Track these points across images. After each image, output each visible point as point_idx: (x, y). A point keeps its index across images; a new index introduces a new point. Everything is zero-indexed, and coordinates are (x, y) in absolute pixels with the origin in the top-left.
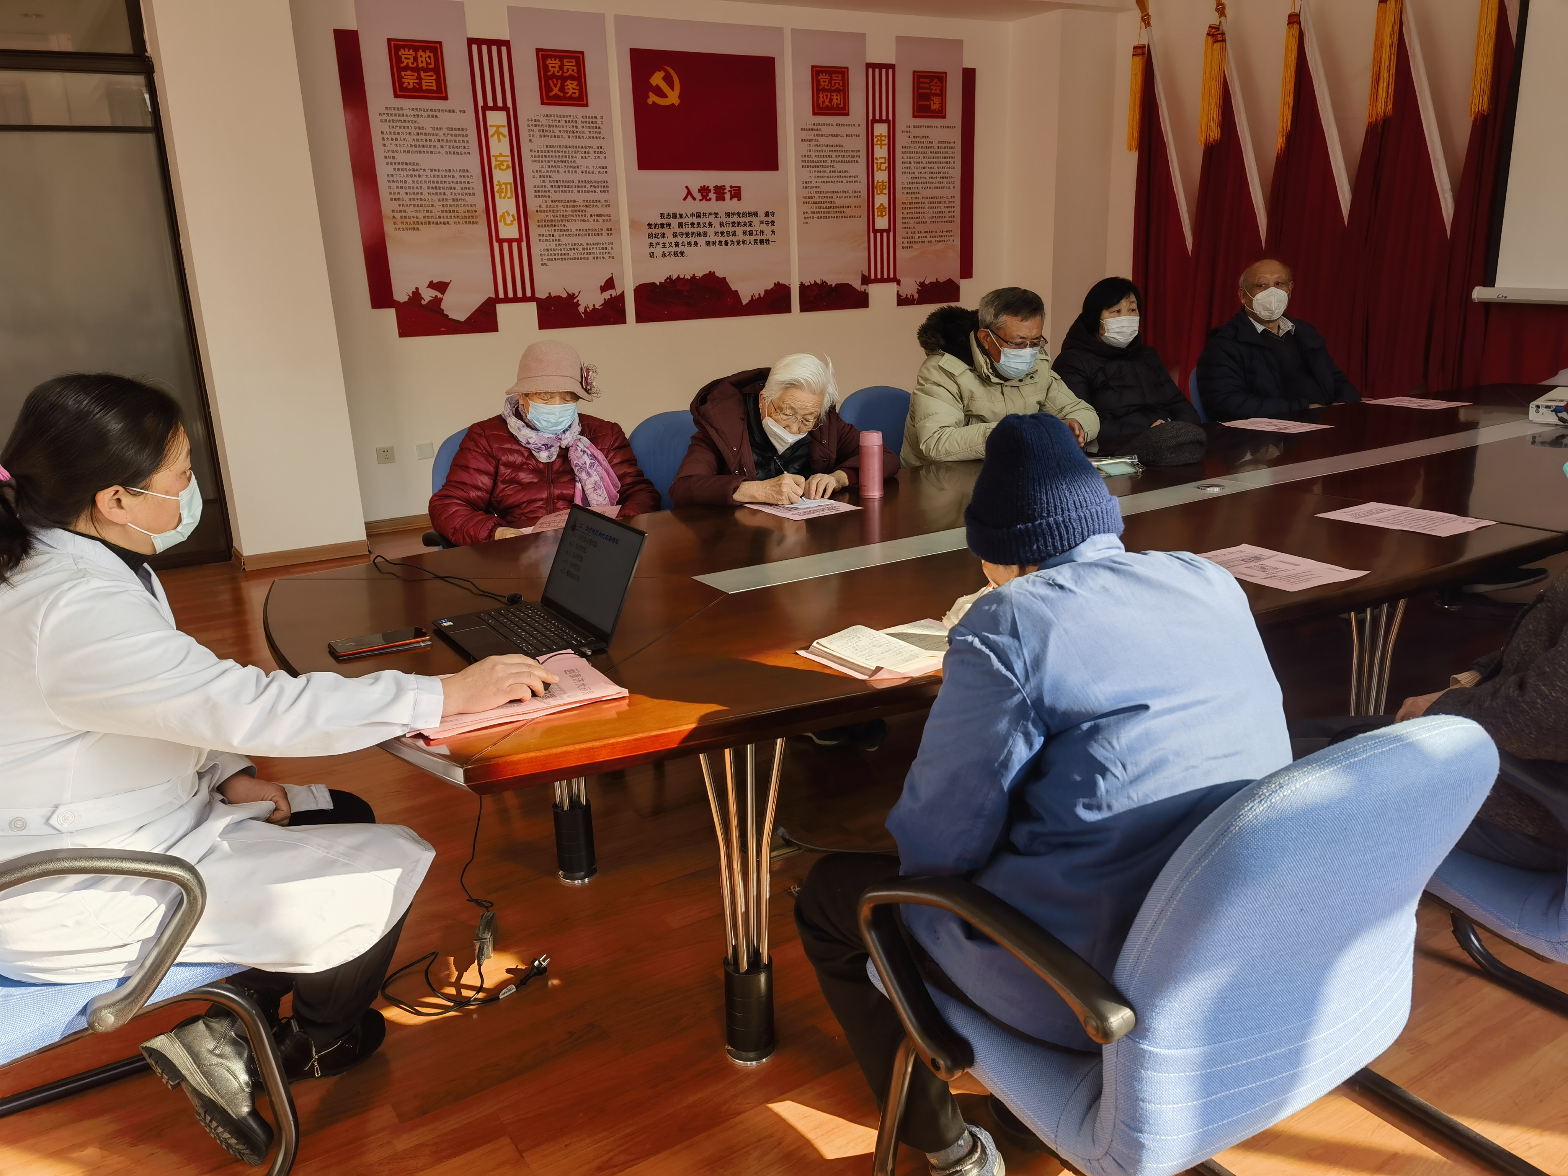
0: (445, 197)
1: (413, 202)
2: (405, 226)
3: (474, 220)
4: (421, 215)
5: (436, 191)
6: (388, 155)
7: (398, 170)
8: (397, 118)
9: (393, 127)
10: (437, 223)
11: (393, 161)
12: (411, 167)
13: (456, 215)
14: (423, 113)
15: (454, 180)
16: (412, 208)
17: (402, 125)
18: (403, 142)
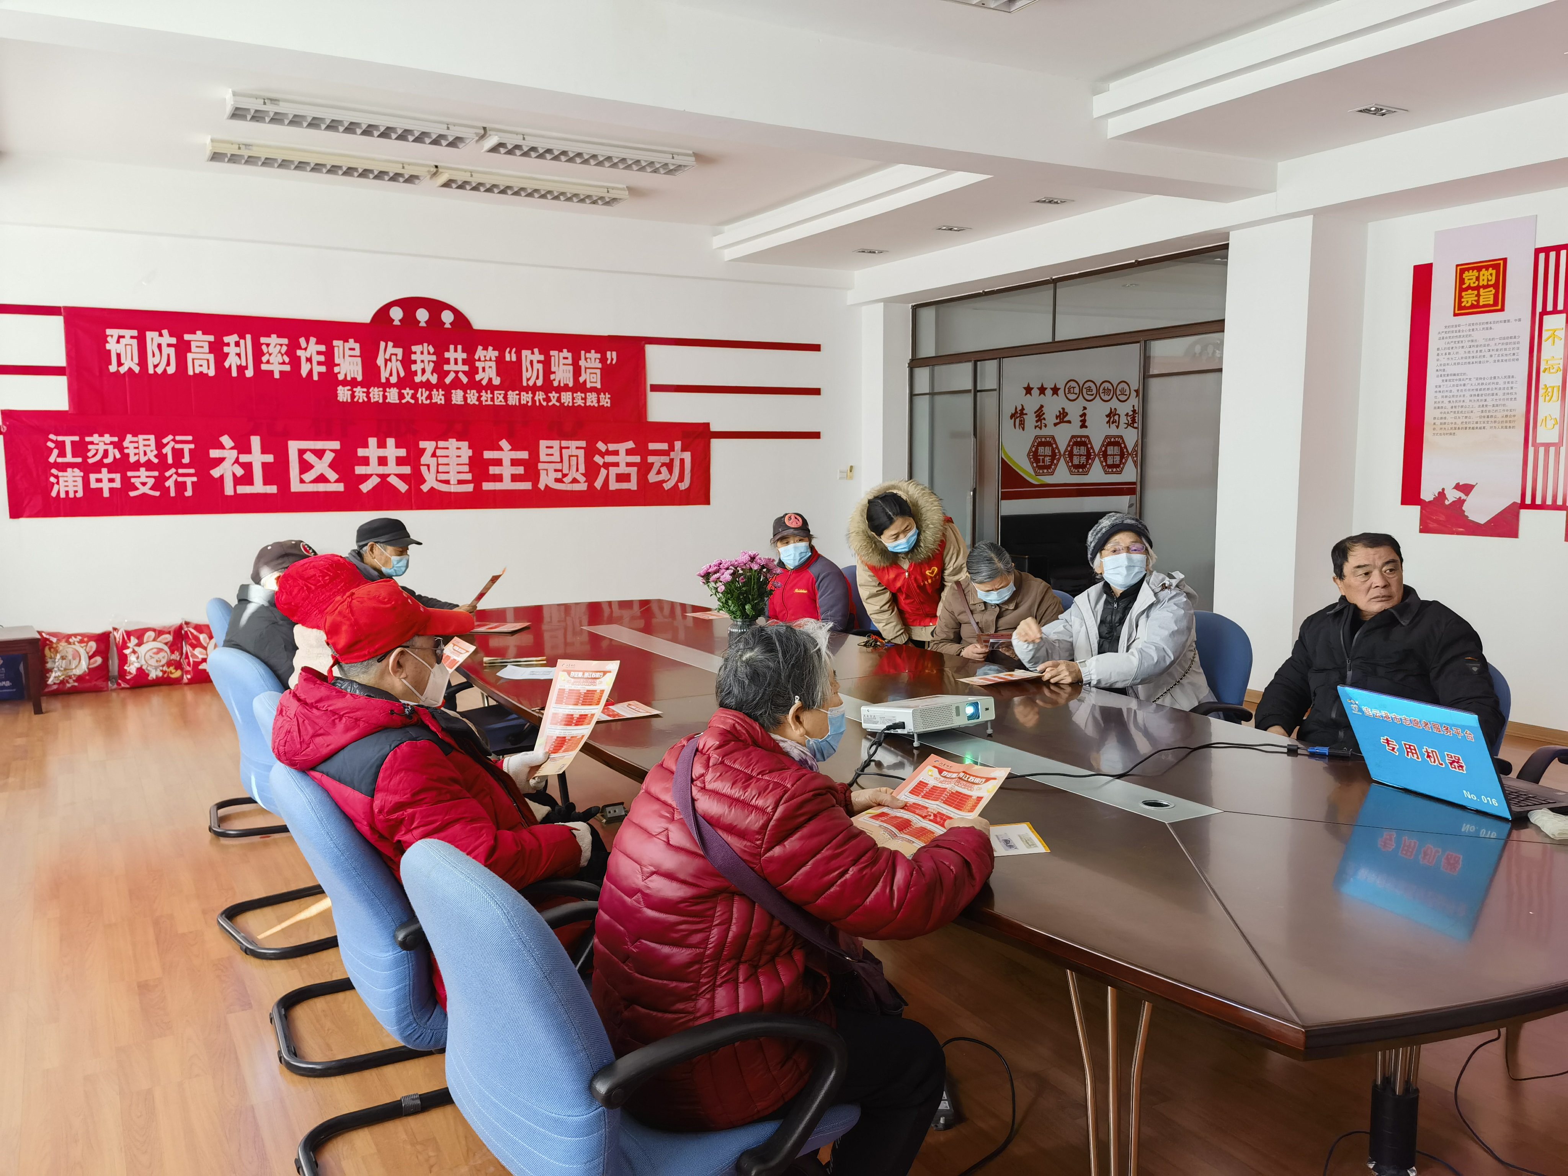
0: (1485, 403)
1: (1454, 410)
2: (1442, 432)
3: (1511, 425)
4: (1459, 421)
5: (1478, 398)
6: (1438, 368)
7: (1446, 381)
8: (1455, 334)
9: (1448, 343)
10: (1473, 428)
11: (1443, 373)
12: (1458, 377)
13: (1493, 419)
14: (1478, 327)
15: (1498, 386)
16: (1453, 415)
17: (1457, 340)
18: (1456, 356)
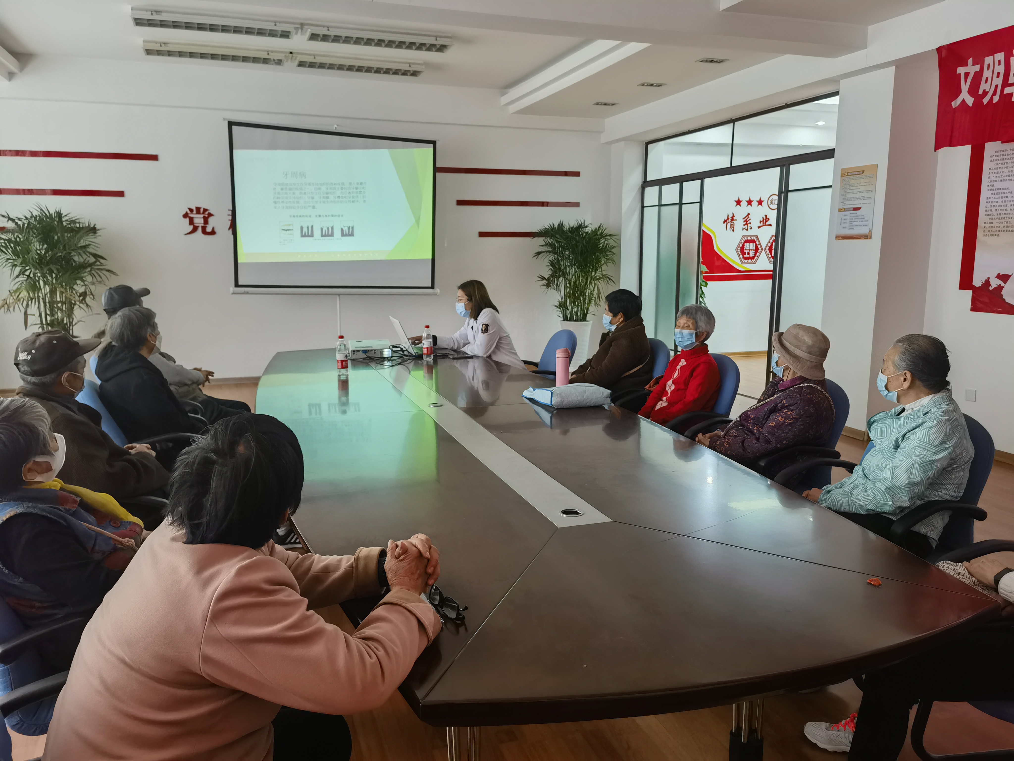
1: (999, 216)
2: (990, 233)
4: (1002, 225)
6: (990, 184)
9: (997, 164)
11: (992, 188)
12: (1002, 191)
16: (997, 220)
17: (1003, 162)
18: (1002, 174)
